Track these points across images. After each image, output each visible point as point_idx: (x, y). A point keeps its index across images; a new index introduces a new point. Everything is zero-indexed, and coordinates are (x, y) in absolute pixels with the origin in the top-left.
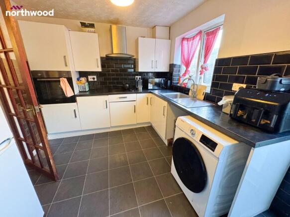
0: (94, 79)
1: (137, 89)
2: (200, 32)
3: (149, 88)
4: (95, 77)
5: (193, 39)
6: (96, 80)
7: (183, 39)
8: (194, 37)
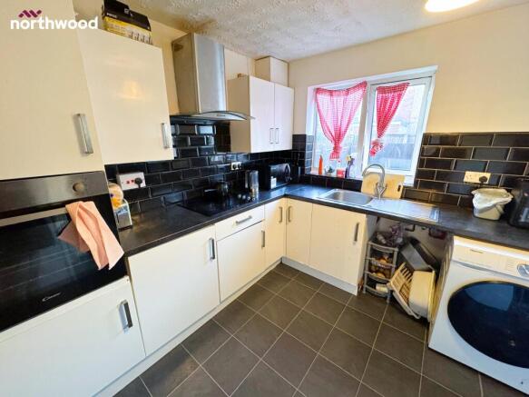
0: (138, 181)
2: (364, 84)
3: (272, 186)
4: (141, 175)
5: (347, 94)
6: (143, 185)
7: (318, 91)
8: (348, 90)
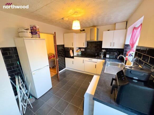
0: (83, 50)
1: (100, 57)
3: (107, 57)
7: (134, 28)
